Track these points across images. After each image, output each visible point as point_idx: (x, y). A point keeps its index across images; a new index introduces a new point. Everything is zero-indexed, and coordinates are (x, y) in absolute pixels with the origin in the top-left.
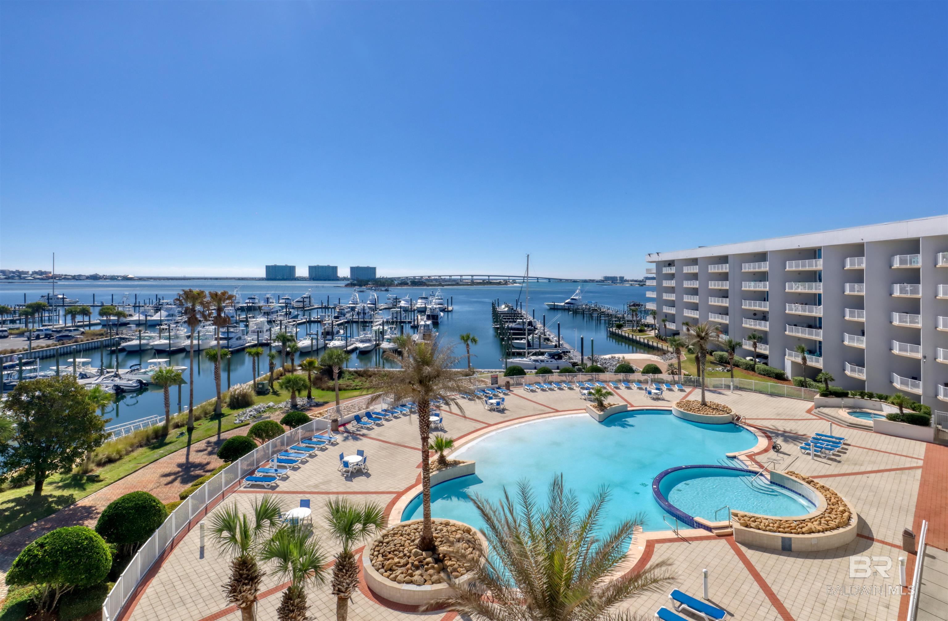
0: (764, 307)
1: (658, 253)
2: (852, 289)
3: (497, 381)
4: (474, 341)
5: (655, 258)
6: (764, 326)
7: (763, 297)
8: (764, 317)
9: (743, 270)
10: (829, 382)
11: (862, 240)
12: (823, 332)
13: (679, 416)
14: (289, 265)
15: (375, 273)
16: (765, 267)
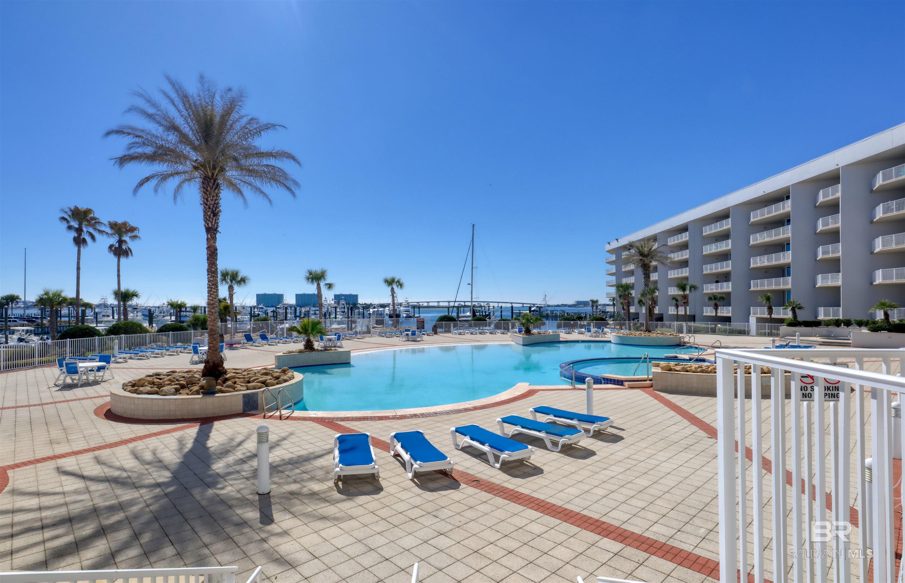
0: (726, 267)
1: (617, 240)
2: (826, 224)
3: (423, 326)
4: (401, 285)
5: (615, 245)
6: (726, 287)
7: (725, 256)
8: (726, 277)
9: (704, 234)
10: (797, 310)
11: (838, 165)
12: (792, 279)
13: (618, 342)
14: (278, 293)
15: (357, 300)
16: (726, 225)
